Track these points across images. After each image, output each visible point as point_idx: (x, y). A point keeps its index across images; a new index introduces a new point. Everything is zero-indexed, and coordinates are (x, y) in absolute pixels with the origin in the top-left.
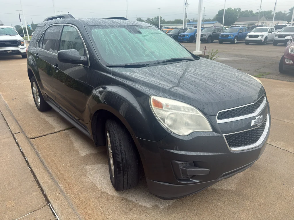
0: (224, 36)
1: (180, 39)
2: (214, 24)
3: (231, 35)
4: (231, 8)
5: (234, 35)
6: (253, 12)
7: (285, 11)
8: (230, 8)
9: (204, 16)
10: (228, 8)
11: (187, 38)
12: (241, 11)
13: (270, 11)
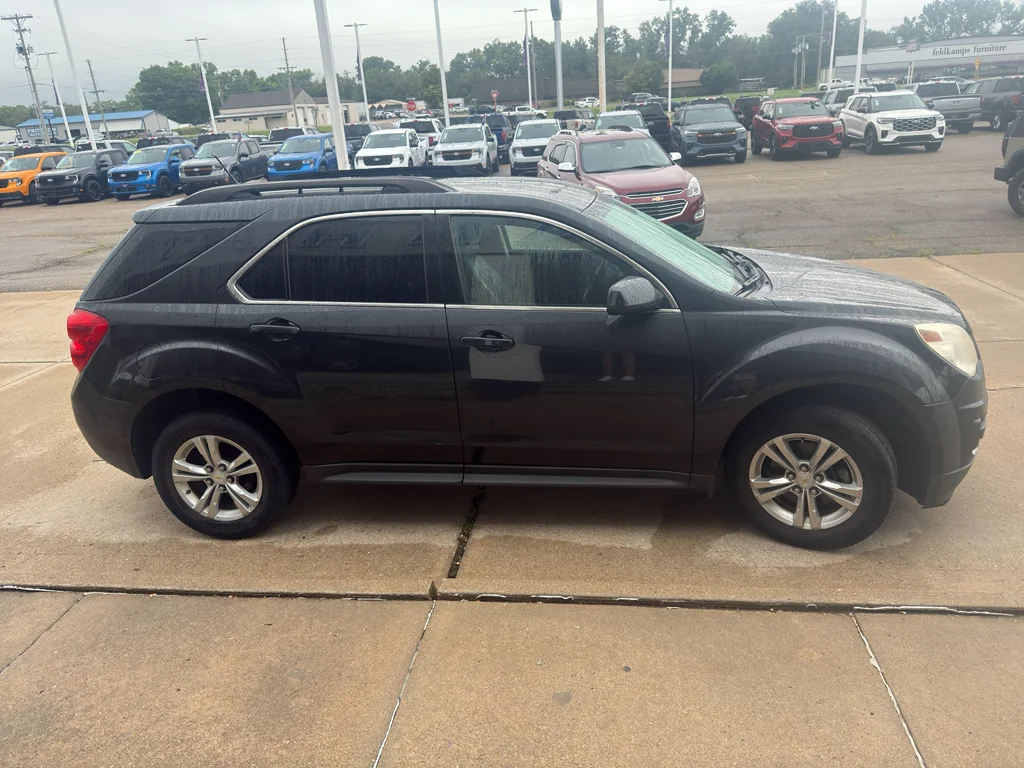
0: (287, 164)
1: (118, 190)
2: (142, 118)
3: (306, 160)
4: (181, 64)
5: (315, 160)
6: (259, 76)
7: (346, 73)
8: (176, 62)
9: (96, 92)
10: (170, 63)
11: (147, 182)
12: (220, 73)
13: (305, 71)
